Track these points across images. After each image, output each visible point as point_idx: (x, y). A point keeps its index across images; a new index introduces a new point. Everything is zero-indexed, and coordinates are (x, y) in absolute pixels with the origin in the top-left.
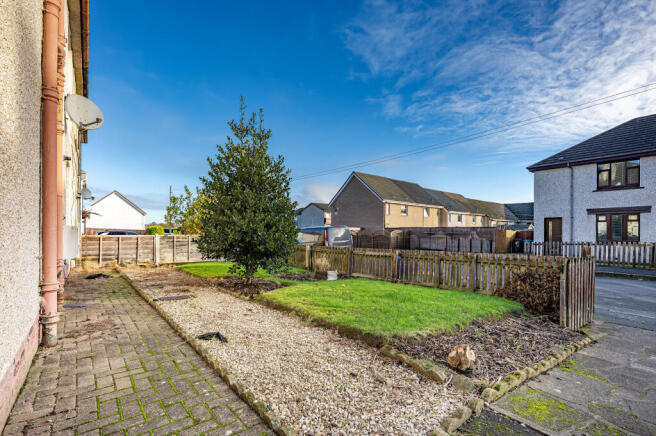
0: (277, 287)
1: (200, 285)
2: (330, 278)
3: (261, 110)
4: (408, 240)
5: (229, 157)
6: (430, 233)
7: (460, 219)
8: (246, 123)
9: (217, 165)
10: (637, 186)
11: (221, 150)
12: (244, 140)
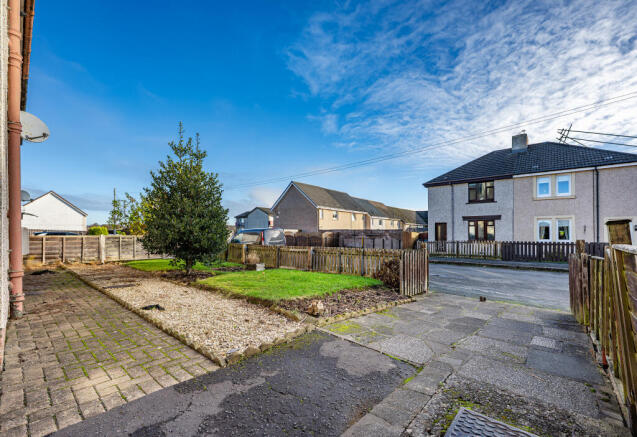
0: (212, 276)
1: (144, 277)
2: (258, 270)
3: (198, 134)
4: (337, 239)
5: (170, 172)
6: (354, 234)
7: (380, 223)
8: (184, 144)
9: (159, 178)
10: (492, 200)
11: (163, 166)
12: (183, 158)
